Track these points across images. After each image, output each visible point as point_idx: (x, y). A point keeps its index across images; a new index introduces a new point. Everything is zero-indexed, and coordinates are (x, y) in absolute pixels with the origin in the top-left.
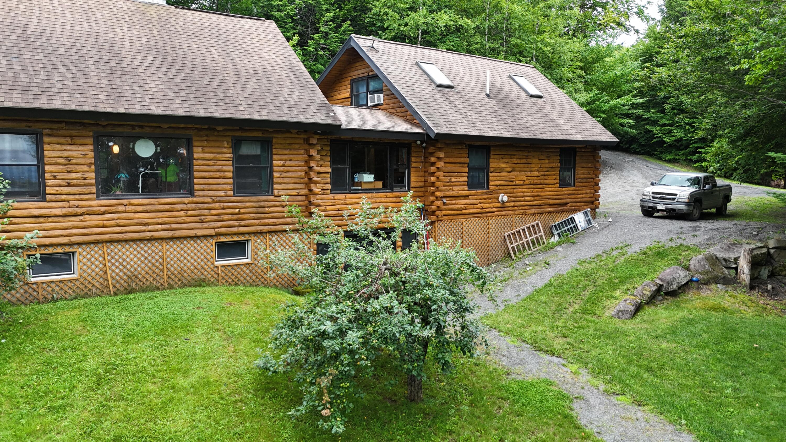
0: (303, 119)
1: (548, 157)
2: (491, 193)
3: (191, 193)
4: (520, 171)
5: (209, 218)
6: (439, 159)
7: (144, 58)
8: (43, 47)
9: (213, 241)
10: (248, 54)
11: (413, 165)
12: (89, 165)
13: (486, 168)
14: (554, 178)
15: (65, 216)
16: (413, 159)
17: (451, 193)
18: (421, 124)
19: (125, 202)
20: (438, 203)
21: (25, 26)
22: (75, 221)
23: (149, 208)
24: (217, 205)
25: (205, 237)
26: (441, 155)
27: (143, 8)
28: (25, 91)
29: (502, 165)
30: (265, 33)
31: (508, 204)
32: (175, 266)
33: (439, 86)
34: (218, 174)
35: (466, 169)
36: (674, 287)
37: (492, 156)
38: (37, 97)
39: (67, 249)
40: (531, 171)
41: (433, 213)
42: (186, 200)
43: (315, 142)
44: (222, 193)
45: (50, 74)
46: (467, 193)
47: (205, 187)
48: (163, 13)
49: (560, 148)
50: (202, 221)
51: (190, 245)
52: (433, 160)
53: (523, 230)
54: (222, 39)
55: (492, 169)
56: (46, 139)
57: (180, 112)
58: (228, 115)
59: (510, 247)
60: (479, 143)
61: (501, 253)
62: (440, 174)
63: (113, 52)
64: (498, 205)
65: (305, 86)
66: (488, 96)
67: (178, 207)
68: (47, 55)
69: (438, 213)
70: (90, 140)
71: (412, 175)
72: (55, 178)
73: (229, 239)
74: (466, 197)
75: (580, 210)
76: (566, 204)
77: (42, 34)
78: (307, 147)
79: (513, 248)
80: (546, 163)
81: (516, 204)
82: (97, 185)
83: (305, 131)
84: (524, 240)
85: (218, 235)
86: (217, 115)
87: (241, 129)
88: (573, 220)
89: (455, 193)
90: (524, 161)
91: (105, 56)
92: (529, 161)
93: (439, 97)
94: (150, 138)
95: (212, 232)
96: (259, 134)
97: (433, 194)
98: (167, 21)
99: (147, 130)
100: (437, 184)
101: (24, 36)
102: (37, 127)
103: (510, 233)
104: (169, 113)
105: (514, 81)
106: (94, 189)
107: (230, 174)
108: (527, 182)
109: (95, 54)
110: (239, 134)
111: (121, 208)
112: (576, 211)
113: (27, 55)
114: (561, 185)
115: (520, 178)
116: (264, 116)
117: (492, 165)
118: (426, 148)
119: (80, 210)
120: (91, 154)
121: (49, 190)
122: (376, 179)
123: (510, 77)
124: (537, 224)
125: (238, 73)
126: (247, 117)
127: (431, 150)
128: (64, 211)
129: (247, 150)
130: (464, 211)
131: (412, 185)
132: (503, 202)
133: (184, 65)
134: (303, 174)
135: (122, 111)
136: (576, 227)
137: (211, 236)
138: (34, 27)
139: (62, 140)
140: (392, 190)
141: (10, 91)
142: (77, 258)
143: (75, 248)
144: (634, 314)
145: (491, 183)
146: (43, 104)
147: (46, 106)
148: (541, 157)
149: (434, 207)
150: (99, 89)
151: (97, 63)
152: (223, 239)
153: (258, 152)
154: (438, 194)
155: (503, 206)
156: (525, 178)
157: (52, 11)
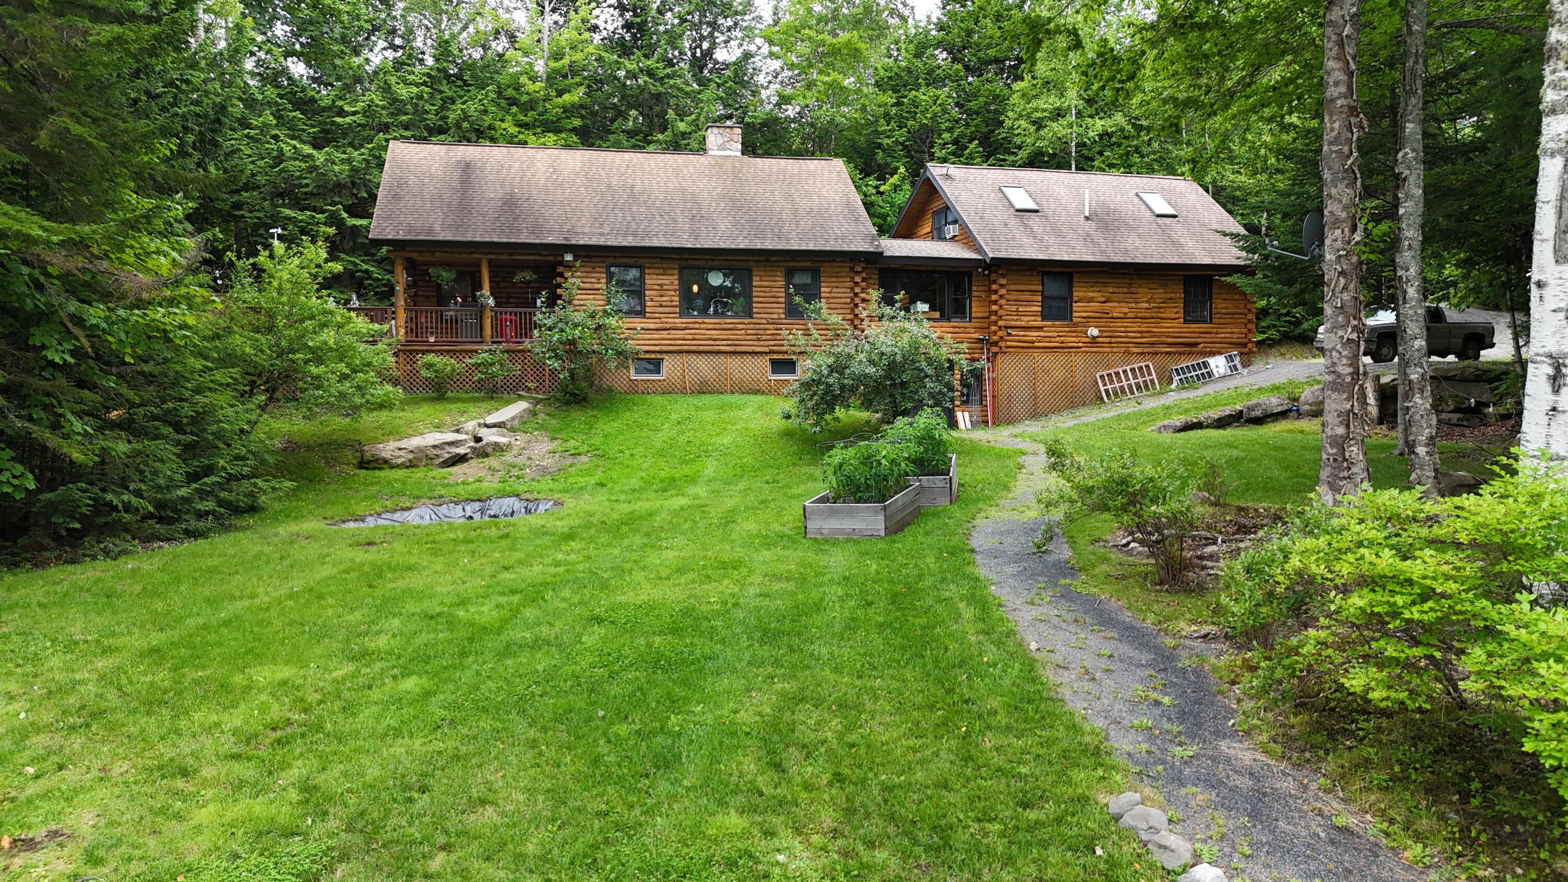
0: (846, 248)
1: (1164, 286)
2: (1076, 325)
3: (750, 316)
4: (1119, 302)
5: (764, 337)
6: (1002, 286)
7: (718, 205)
8: (645, 202)
9: (768, 358)
10: (808, 194)
11: (974, 294)
12: (675, 291)
13: (1068, 299)
14: (1176, 311)
15: (657, 330)
16: (974, 288)
17: (1018, 323)
18: (979, 250)
19: (700, 320)
20: (1000, 333)
21: (632, 186)
22: (664, 334)
23: (717, 326)
24: (771, 326)
25: (761, 353)
26: (1003, 281)
27: (720, 161)
28: (635, 234)
29: (1091, 294)
30: (830, 172)
31: (1101, 340)
32: (737, 376)
33: (1018, 211)
34: (772, 300)
35: (1040, 298)
36: (1258, 413)
37: (1075, 284)
38: (642, 239)
39: (659, 356)
40: (1136, 303)
41: (996, 344)
42: (746, 321)
43: (859, 269)
44: (775, 316)
45: (650, 222)
46: (1040, 323)
47: (762, 310)
48: (737, 164)
49: (1185, 276)
50: (759, 340)
51: (748, 360)
52: (994, 287)
53: (1125, 372)
54: (786, 183)
55: (1075, 299)
56: (647, 271)
57: (742, 246)
58: (780, 247)
59: (1102, 389)
60: (1057, 270)
61: (1091, 395)
62: (1002, 302)
63: (695, 202)
64: (1087, 340)
65: (857, 220)
66: (1087, 218)
67: (740, 326)
68: (648, 208)
69: (1001, 344)
70: (676, 272)
71: (974, 304)
72: (652, 300)
73: (780, 357)
74: (1040, 328)
75: (1221, 354)
76: (1196, 344)
77: (644, 191)
78: (853, 274)
79: (1107, 391)
80: (1160, 294)
81: (1113, 340)
82: (680, 306)
83: (851, 260)
84: (1125, 383)
85: (771, 352)
86: (770, 247)
87: (793, 260)
88: (1206, 364)
89: (1023, 324)
90: (1126, 290)
91: (689, 205)
92: (1133, 290)
93: (1014, 222)
94: (719, 269)
95: (767, 349)
96: (809, 264)
97: (996, 323)
98: (740, 171)
99: (717, 263)
100: (1001, 312)
101: (632, 195)
102: (641, 262)
103: (1105, 373)
104: (733, 247)
105: (1141, 199)
106: (678, 310)
107: (783, 300)
108: (1130, 315)
109: (682, 205)
110: (791, 264)
111: (697, 326)
112: (1213, 354)
113: (635, 209)
114: (1186, 321)
115: (1118, 310)
116: (811, 247)
117: (1075, 294)
118: (989, 275)
119: (668, 326)
120: (677, 282)
121: (648, 309)
122: (932, 308)
123: (1137, 195)
124: (1147, 366)
125: (796, 212)
126: (795, 248)
127: (993, 276)
128: (658, 326)
129: (800, 279)
130: (1036, 344)
131: (973, 315)
132: (1094, 337)
133: (750, 209)
134: (849, 300)
135: (699, 246)
136: (1210, 374)
137: (766, 353)
138: (638, 187)
139: (657, 271)
140: (949, 320)
141: (625, 235)
142: (665, 363)
143: (664, 356)
144: (1180, 431)
145: (1075, 314)
146: (646, 243)
147: (648, 245)
148: (1153, 286)
149: (995, 338)
150: (683, 231)
151: (682, 212)
152: (775, 357)
153: (809, 281)
154: (1000, 323)
155: (1094, 341)
156: (1126, 310)
157: (650, 173)
